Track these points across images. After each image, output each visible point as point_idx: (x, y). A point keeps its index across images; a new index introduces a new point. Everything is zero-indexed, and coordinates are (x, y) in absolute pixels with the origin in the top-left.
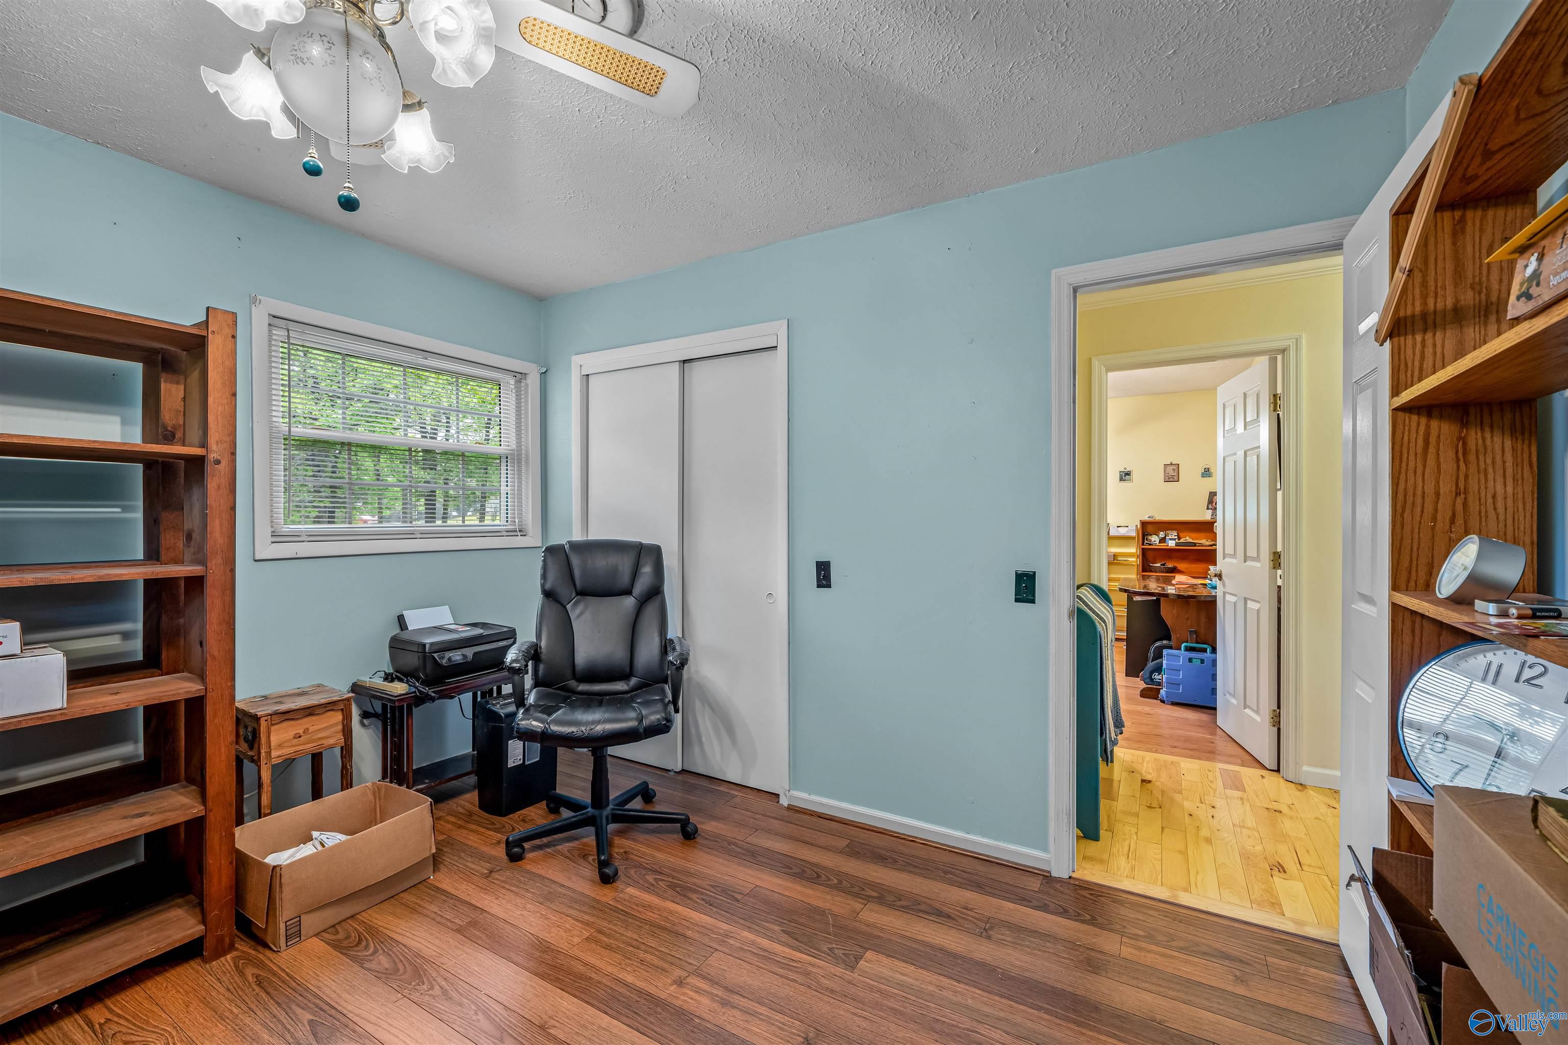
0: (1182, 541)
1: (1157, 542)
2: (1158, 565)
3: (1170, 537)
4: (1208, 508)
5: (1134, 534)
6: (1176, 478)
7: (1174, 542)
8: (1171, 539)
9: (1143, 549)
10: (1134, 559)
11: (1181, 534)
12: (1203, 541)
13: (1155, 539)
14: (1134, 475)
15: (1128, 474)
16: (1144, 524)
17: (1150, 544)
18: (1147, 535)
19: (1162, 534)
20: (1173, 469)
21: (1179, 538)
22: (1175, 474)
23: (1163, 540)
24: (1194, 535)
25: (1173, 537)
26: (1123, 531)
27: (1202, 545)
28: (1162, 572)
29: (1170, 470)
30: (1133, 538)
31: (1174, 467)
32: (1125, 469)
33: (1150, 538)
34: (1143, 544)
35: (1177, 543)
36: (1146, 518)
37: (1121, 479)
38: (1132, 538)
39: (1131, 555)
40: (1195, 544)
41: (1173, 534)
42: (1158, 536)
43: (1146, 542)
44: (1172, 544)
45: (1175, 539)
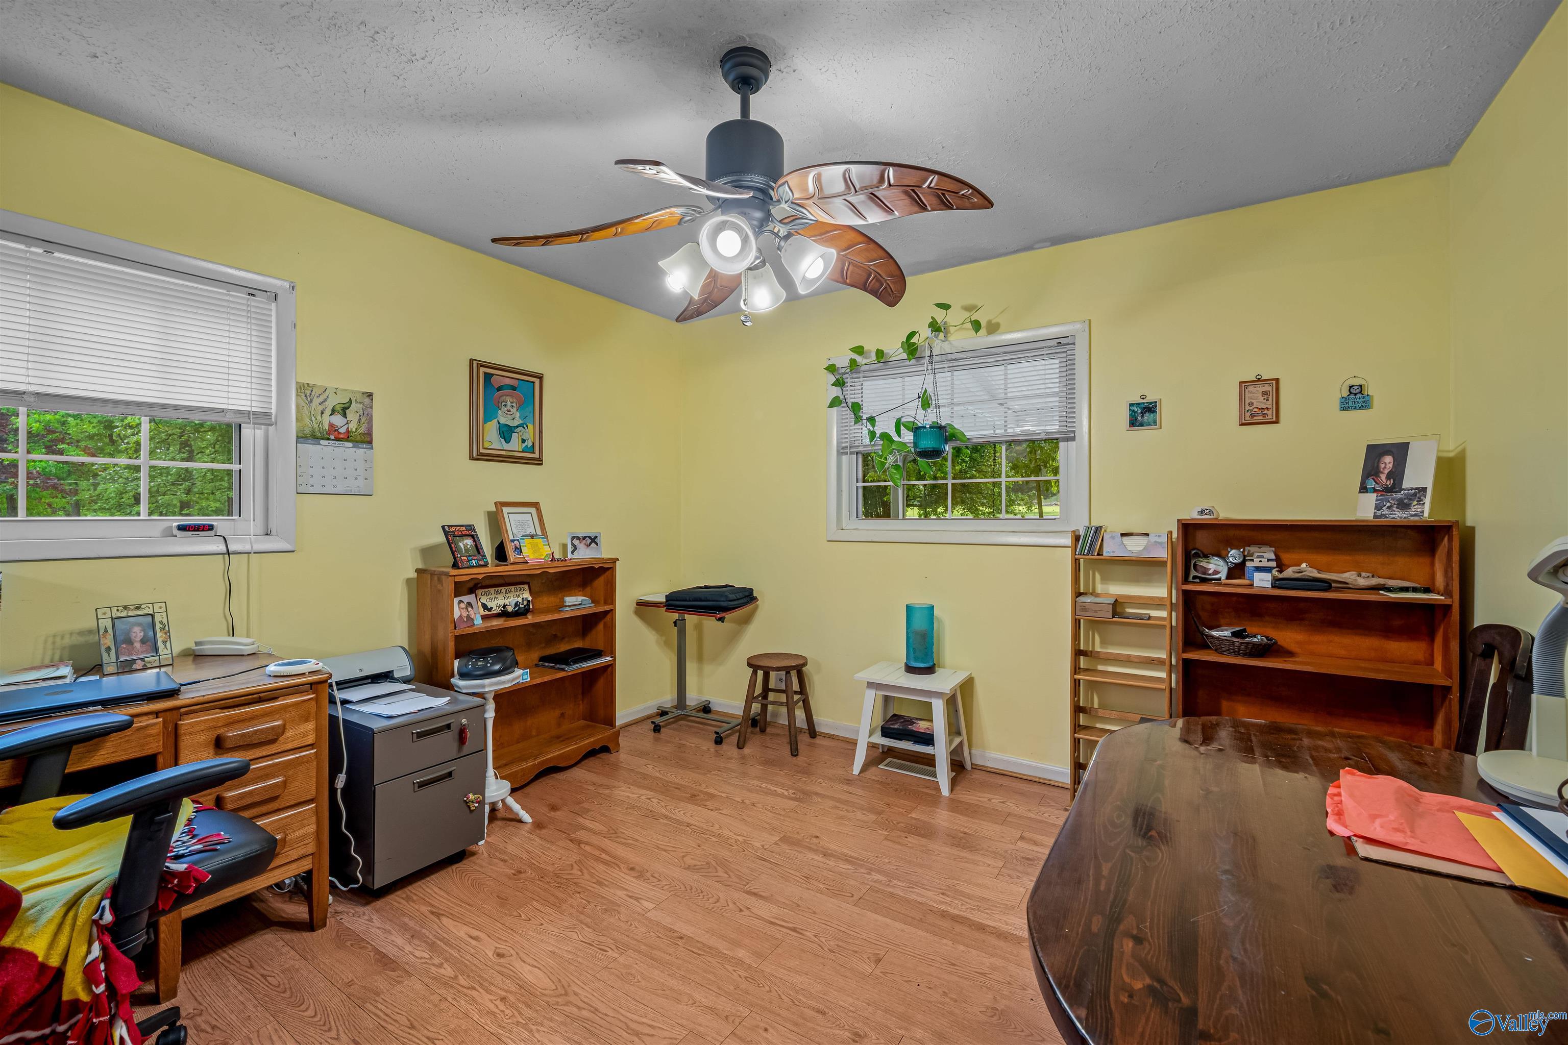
0: (1289, 573)
1: (1223, 575)
2: (1226, 633)
3: (1256, 563)
4: (1363, 489)
5: (1162, 554)
6: (1271, 415)
7: (1268, 577)
8: (1258, 569)
9: (1186, 594)
10: (1163, 614)
11: (1286, 557)
12: (1349, 576)
13: (1216, 566)
14: (1165, 413)
15: (1150, 408)
16: (1188, 529)
17: (1204, 581)
18: (1197, 555)
19: (1234, 556)
20: (1265, 393)
21: (1281, 567)
22: (1268, 404)
23: (1237, 571)
24: (1322, 558)
25: (1265, 564)
26: (1135, 547)
27: (1345, 586)
28: (1237, 653)
29: (1256, 397)
30: (1161, 563)
31: (1267, 388)
32: (1143, 397)
33: (1203, 563)
34: (1186, 580)
35: (1275, 580)
36: (1192, 514)
37: (1134, 422)
38: (1158, 564)
39: (1157, 603)
40: (1327, 585)
41: (1264, 556)
42: (1224, 558)
43: (1193, 573)
44: (1262, 581)
45: (1268, 570)
